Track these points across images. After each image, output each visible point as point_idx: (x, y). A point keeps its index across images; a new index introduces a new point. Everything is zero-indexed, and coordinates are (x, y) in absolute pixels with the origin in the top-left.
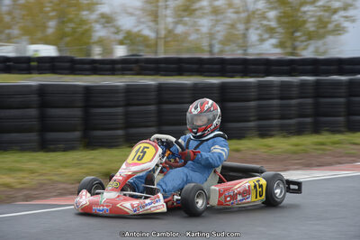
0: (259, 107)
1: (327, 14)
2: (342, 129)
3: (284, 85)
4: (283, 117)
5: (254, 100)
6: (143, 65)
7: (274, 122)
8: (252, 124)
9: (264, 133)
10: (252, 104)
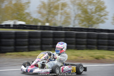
1: (99, 17)
6: (71, 29)
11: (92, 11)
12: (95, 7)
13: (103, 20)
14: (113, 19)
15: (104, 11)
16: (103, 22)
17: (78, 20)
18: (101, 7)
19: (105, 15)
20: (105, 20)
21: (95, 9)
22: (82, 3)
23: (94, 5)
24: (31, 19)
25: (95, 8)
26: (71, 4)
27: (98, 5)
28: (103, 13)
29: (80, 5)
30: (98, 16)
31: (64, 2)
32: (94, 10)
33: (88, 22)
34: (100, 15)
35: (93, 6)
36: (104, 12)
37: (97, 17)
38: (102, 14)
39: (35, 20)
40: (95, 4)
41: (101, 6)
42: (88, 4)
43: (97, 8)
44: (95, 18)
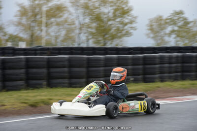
0: (160, 67)
2: (194, 78)
3: (170, 57)
4: (170, 73)
5: (158, 64)
7: (166, 75)
8: (157, 76)
9: (162, 80)
10: (157, 66)
11: (108, 16)
12: (113, 9)
13: (127, 32)
14: (149, 28)
15: (128, 16)
16: (128, 34)
17: (85, 33)
18: (123, 8)
19: (131, 22)
20: (132, 31)
21: (114, 13)
22: (90, 4)
23: (111, 6)
24: (5, 35)
25: (112, 11)
26: (72, 6)
27: (118, 6)
28: (127, 19)
29: (86, 7)
30: (119, 25)
31: (59, 3)
32: (111, 15)
33: (104, 36)
34: (123, 22)
35: (110, 8)
36: (130, 18)
37: (118, 27)
38: (126, 21)
39: (13, 38)
40: (112, 4)
41: (124, 6)
42: (100, 5)
43: (116, 10)
44: (115, 28)
